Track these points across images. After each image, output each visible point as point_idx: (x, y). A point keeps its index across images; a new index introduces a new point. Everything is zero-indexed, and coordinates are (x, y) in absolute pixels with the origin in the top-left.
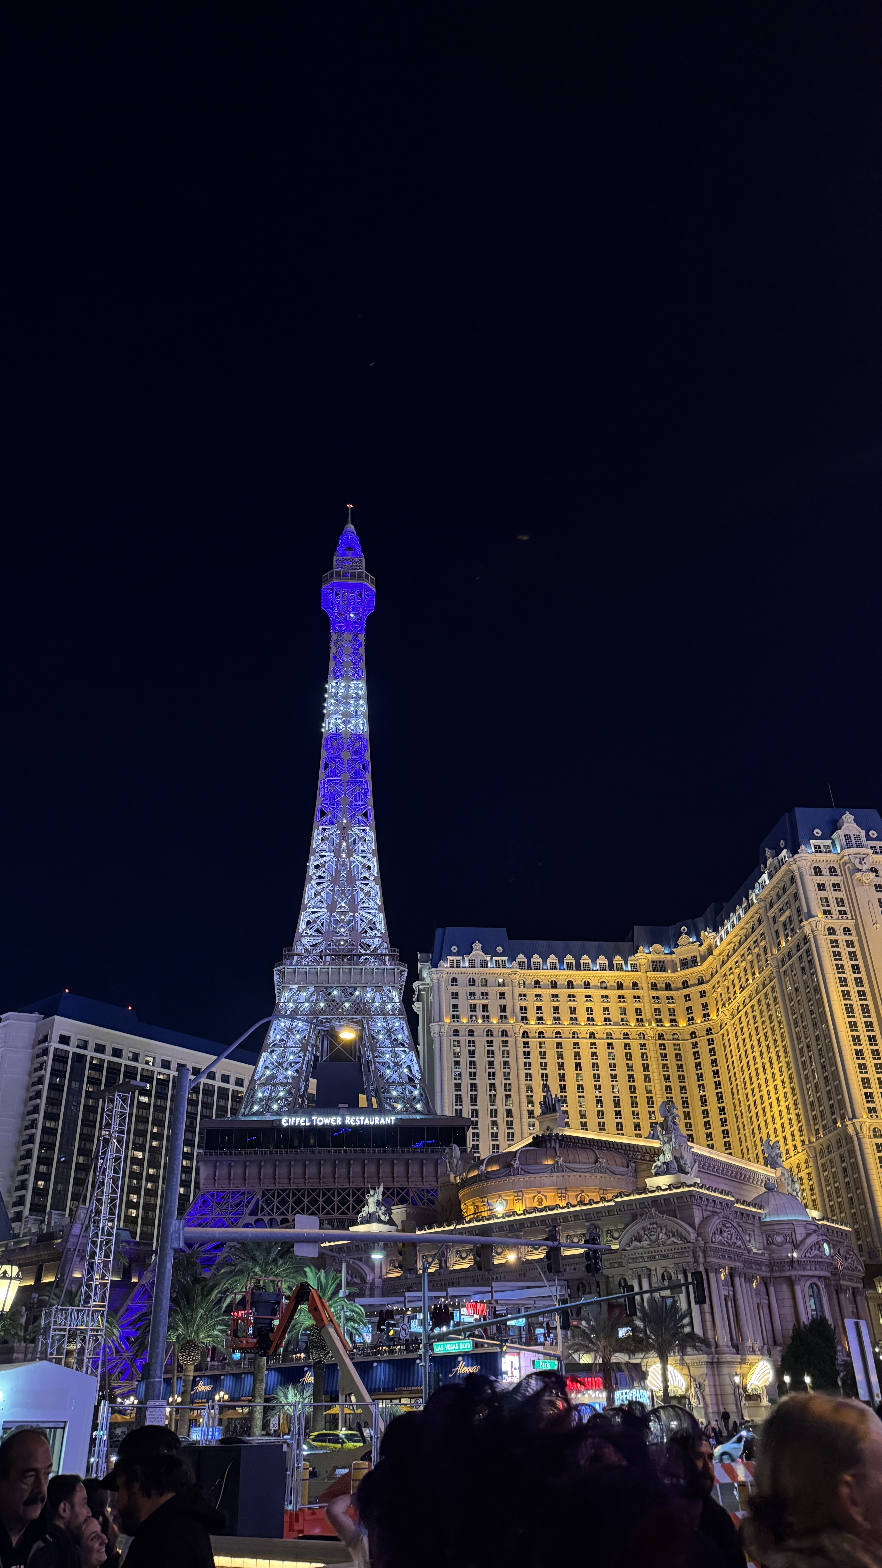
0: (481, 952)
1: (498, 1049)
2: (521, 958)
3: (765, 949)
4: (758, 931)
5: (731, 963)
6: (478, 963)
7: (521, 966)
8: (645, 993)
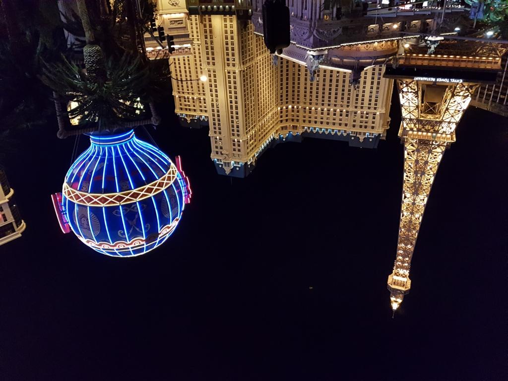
0: (360, 138)
1: (360, 101)
2: (345, 135)
3: (259, 131)
4: (261, 137)
5: (271, 127)
6: (362, 134)
7: (345, 131)
8: (301, 118)
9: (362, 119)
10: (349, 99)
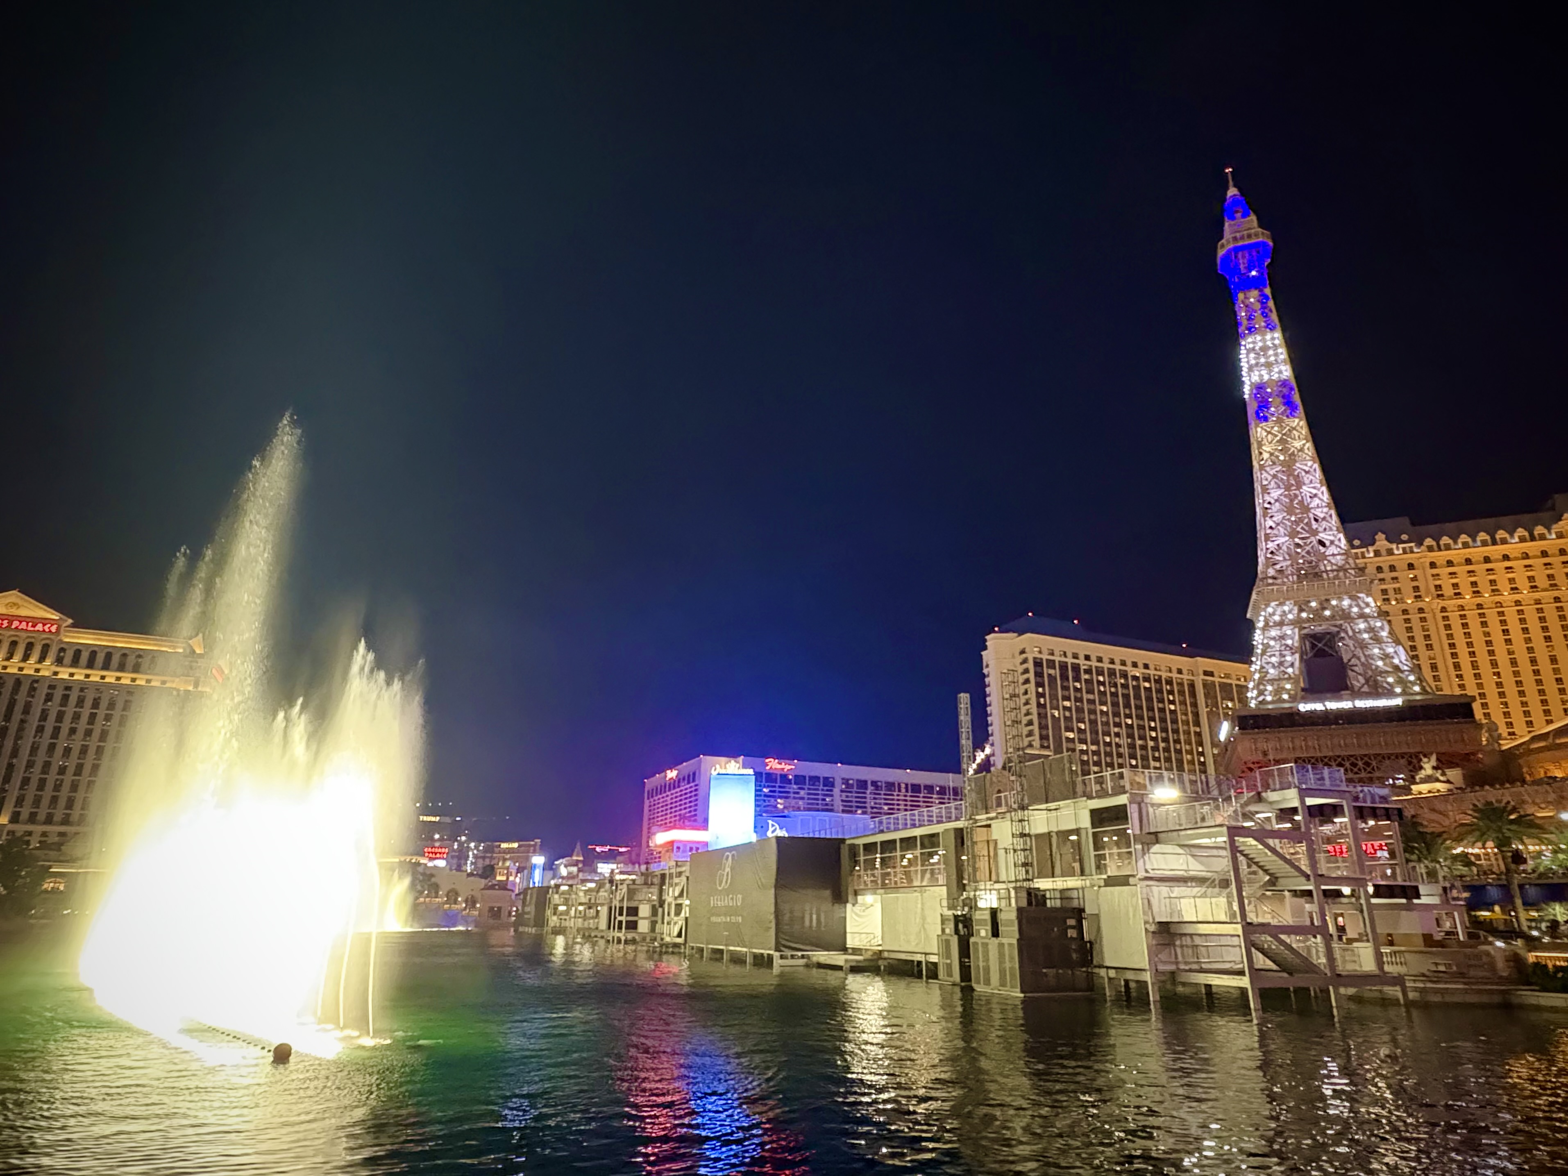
0: (1386, 542)
1: (1416, 624)
2: (1429, 541)
7: (1430, 549)
9: (1397, 585)
10: (1448, 627)
